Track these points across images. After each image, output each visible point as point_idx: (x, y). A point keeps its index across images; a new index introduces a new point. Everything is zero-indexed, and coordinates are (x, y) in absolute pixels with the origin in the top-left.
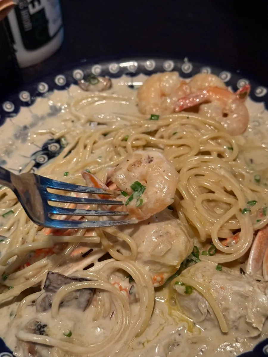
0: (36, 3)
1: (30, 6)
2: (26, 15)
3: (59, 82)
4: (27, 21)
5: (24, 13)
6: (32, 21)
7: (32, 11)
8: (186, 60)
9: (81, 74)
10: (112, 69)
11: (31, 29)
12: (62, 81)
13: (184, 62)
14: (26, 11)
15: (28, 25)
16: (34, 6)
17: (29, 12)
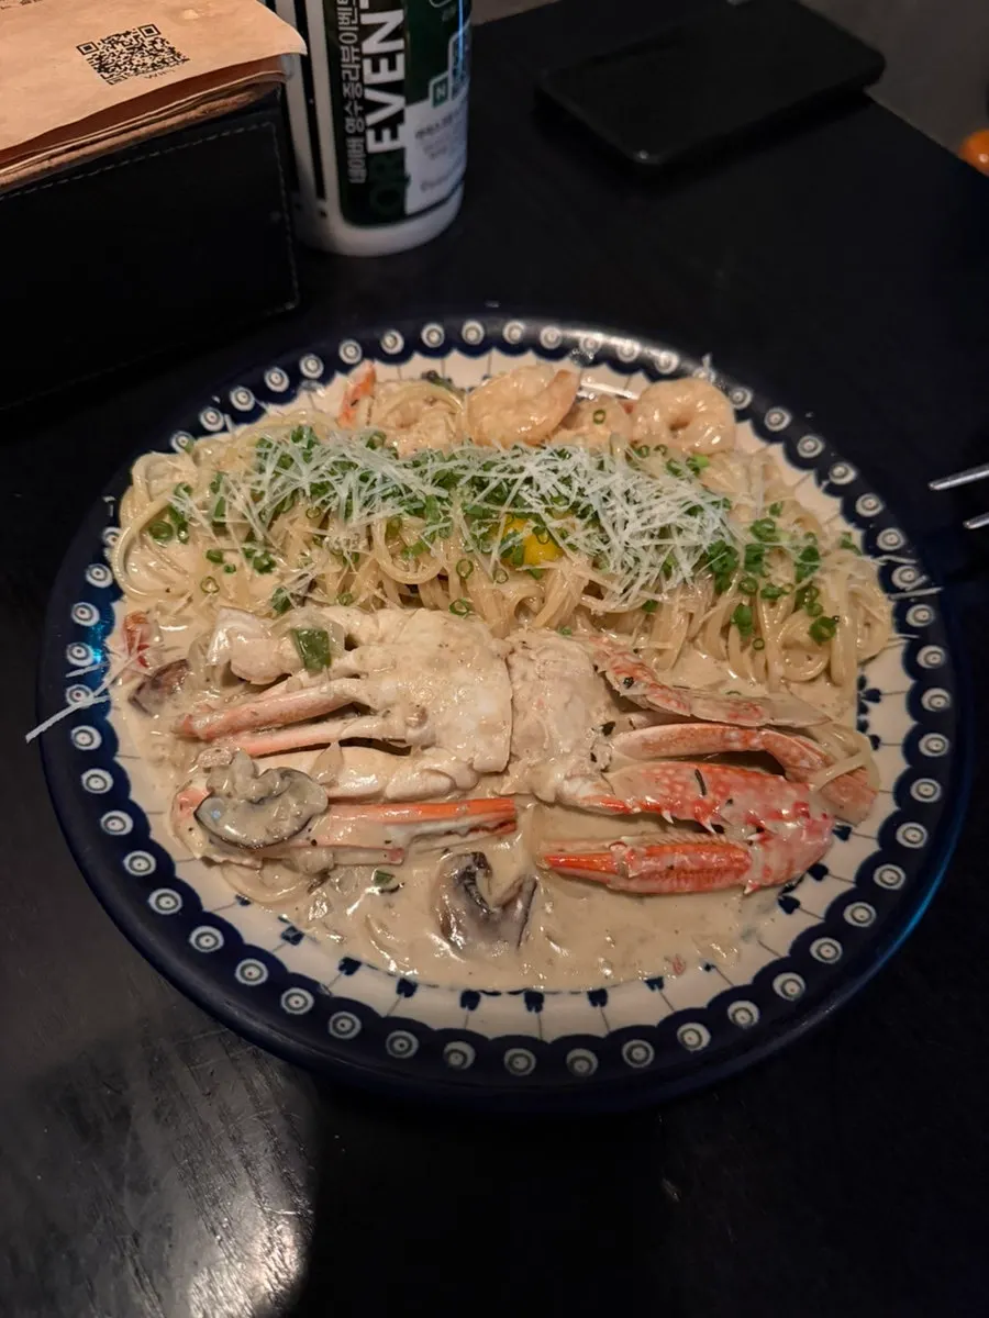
0: (386, 133)
1: (371, 135)
2: (357, 148)
3: (428, 338)
4: (359, 163)
5: (353, 143)
6: (367, 166)
7: (373, 146)
8: (707, 359)
9: (478, 332)
10: (546, 338)
11: (362, 181)
12: (435, 338)
13: (701, 364)
14: (362, 140)
15: (358, 173)
16: (379, 138)
17: (365, 144)
